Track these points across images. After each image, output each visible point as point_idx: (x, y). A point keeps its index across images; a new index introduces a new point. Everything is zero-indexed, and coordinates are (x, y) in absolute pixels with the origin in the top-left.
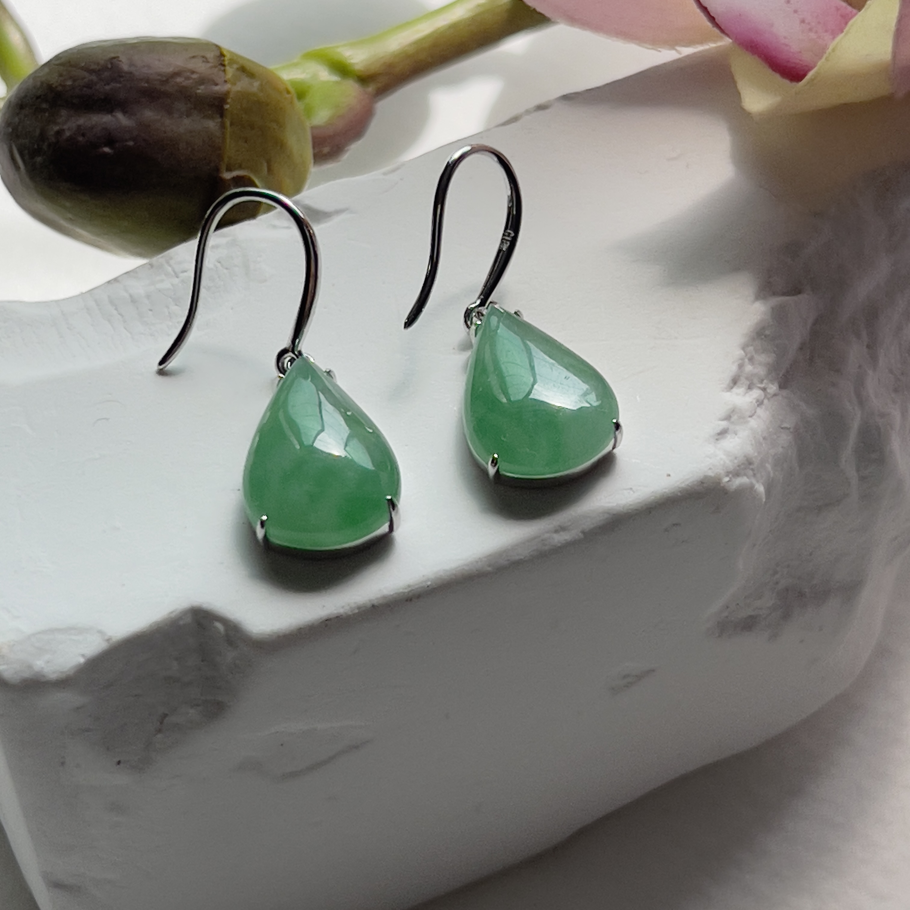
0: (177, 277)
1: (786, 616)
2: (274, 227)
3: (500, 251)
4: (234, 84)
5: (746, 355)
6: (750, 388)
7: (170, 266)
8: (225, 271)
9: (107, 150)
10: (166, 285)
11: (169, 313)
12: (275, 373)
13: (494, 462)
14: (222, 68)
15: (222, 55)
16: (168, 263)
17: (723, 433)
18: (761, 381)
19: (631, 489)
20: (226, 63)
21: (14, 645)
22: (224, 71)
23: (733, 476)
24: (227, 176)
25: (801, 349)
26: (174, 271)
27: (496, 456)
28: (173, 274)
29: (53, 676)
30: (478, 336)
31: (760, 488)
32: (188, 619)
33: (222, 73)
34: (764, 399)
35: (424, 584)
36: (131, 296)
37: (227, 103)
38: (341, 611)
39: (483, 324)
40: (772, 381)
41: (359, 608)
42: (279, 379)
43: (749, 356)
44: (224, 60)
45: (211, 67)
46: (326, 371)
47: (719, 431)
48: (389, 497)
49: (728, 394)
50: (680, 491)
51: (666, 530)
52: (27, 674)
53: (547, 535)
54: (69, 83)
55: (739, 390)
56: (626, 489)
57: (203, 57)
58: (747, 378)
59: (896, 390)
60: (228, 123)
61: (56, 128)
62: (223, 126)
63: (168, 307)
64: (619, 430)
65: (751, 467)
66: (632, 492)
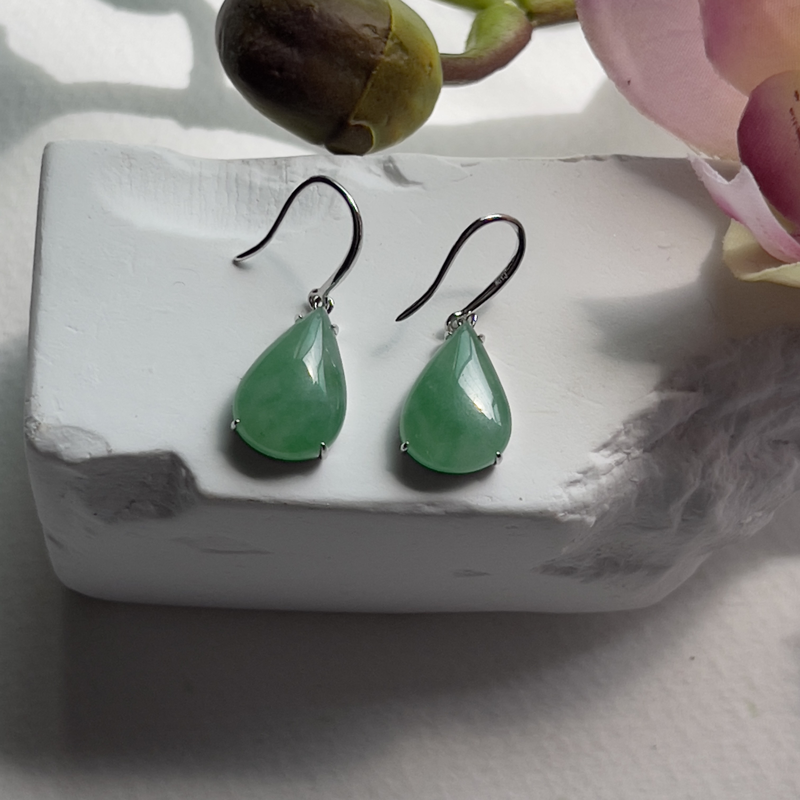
0: (287, 182)
1: (598, 575)
2: (370, 171)
3: (493, 284)
4: (388, 55)
5: (625, 428)
6: (616, 451)
7: (286, 172)
8: (318, 196)
9: (277, 73)
10: (276, 186)
11: (268, 210)
12: (307, 300)
13: (406, 446)
14: (385, 40)
15: (390, 29)
16: (286, 168)
17: (574, 483)
18: (629, 448)
19: (491, 498)
20: (390, 36)
21: (50, 428)
22: (385, 43)
23: (569, 513)
24: (353, 122)
25: (678, 426)
26: (286, 176)
27: (408, 443)
28: (285, 178)
29: (66, 458)
30: (448, 340)
31: (591, 520)
32: (167, 458)
33: (383, 44)
34: (625, 459)
35: (324, 504)
36: (251, 182)
37: (376, 70)
38: (262, 498)
39: (454, 335)
40: (638, 448)
41: (275, 501)
42: (299, 318)
43: (626, 430)
44: (388, 34)
45: (376, 38)
46: (332, 326)
47: (572, 480)
48: (323, 444)
49: (596, 454)
50: (523, 513)
51: (508, 528)
52: (52, 450)
53: (419, 505)
54: (274, 9)
55: (605, 452)
56: (488, 496)
57: (375, 27)
58: (617, 445)
59: (742, 468)
60: (369, 85)
61: (251, 39)
62: (365, 85)
63: (269, 204)
64: (500, 458)
65: (587, 509)
66: (490, 500)
